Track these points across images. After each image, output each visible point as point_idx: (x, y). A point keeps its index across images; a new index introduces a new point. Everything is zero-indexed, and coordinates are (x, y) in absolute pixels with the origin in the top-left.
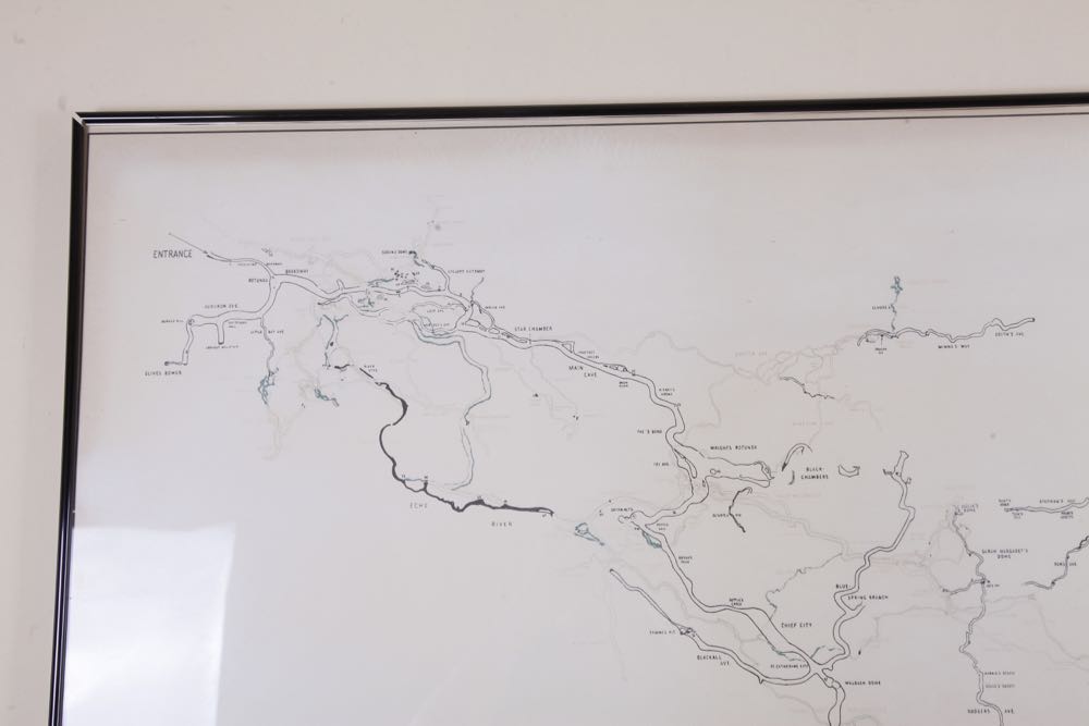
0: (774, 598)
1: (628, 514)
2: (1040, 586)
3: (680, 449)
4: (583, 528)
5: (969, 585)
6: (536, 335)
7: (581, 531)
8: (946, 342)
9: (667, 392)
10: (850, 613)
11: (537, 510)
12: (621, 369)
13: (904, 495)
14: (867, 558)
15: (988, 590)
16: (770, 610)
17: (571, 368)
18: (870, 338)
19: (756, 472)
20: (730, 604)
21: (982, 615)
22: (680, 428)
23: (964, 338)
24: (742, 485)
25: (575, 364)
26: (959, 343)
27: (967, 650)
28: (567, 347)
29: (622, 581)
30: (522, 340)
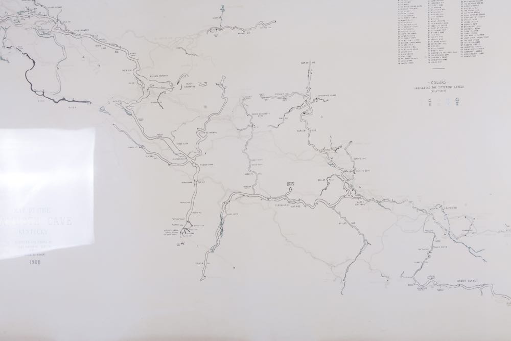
0: (174, 134)
1: (119, 103)
2: (274, 127)
3: (138, 77)
4: (102, 109)
5: (247, 127)
6: (83, 33)
7: (102, 110)
8: (241, 31)
9: (133, 54)
10: (202, 139)
11: (85, 102)
12: (115, 46)
13: (223, 93)
14: (209, 118)
15: (254, 129)
16: (173, 138)
17: (96, 46)
18: (212, 30)
19: (167, 85)
20: (157, 136)
21: (251, 138)
22: (138, 69)
23: (249, 29)
24: (162, 91)
25: (99, 44)
26: (246, 32)
27: (246, 151)
28: (94, 37)
29: (117, 128)
30: (78, 35)
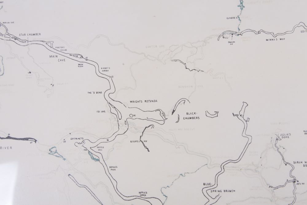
0: (165, 191)
1: (80, 141)
3: (112, 102)
4: (53, 150)
5: (286, 184)
6: (31, 38)
7: (52, 151)
8: (270, 37)
9: (105, 69)
10: (212, 201)
11: (27, 139)
12: (79, 56)
13: (245, 129)
14: (223, 167)
15: (297, 186)
16: (163, 199)
17: (51, 57)
18: (225, 36)
19: (157, 116)
20: (139, 195)
21: (294, 202)
22: (112, 90)
23: (282, 34)
24: (148, 123)
25: (55, 54)
26: (279, 37)
28: (48, 44)
29: (75, 181)
30: (23, 41)
